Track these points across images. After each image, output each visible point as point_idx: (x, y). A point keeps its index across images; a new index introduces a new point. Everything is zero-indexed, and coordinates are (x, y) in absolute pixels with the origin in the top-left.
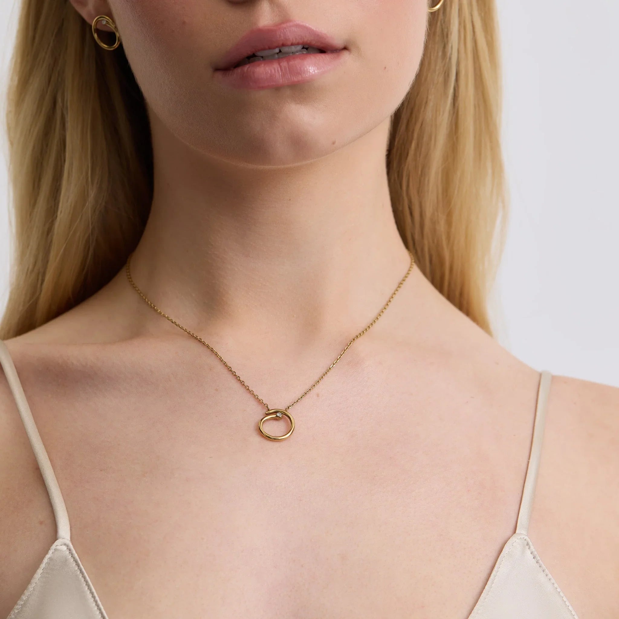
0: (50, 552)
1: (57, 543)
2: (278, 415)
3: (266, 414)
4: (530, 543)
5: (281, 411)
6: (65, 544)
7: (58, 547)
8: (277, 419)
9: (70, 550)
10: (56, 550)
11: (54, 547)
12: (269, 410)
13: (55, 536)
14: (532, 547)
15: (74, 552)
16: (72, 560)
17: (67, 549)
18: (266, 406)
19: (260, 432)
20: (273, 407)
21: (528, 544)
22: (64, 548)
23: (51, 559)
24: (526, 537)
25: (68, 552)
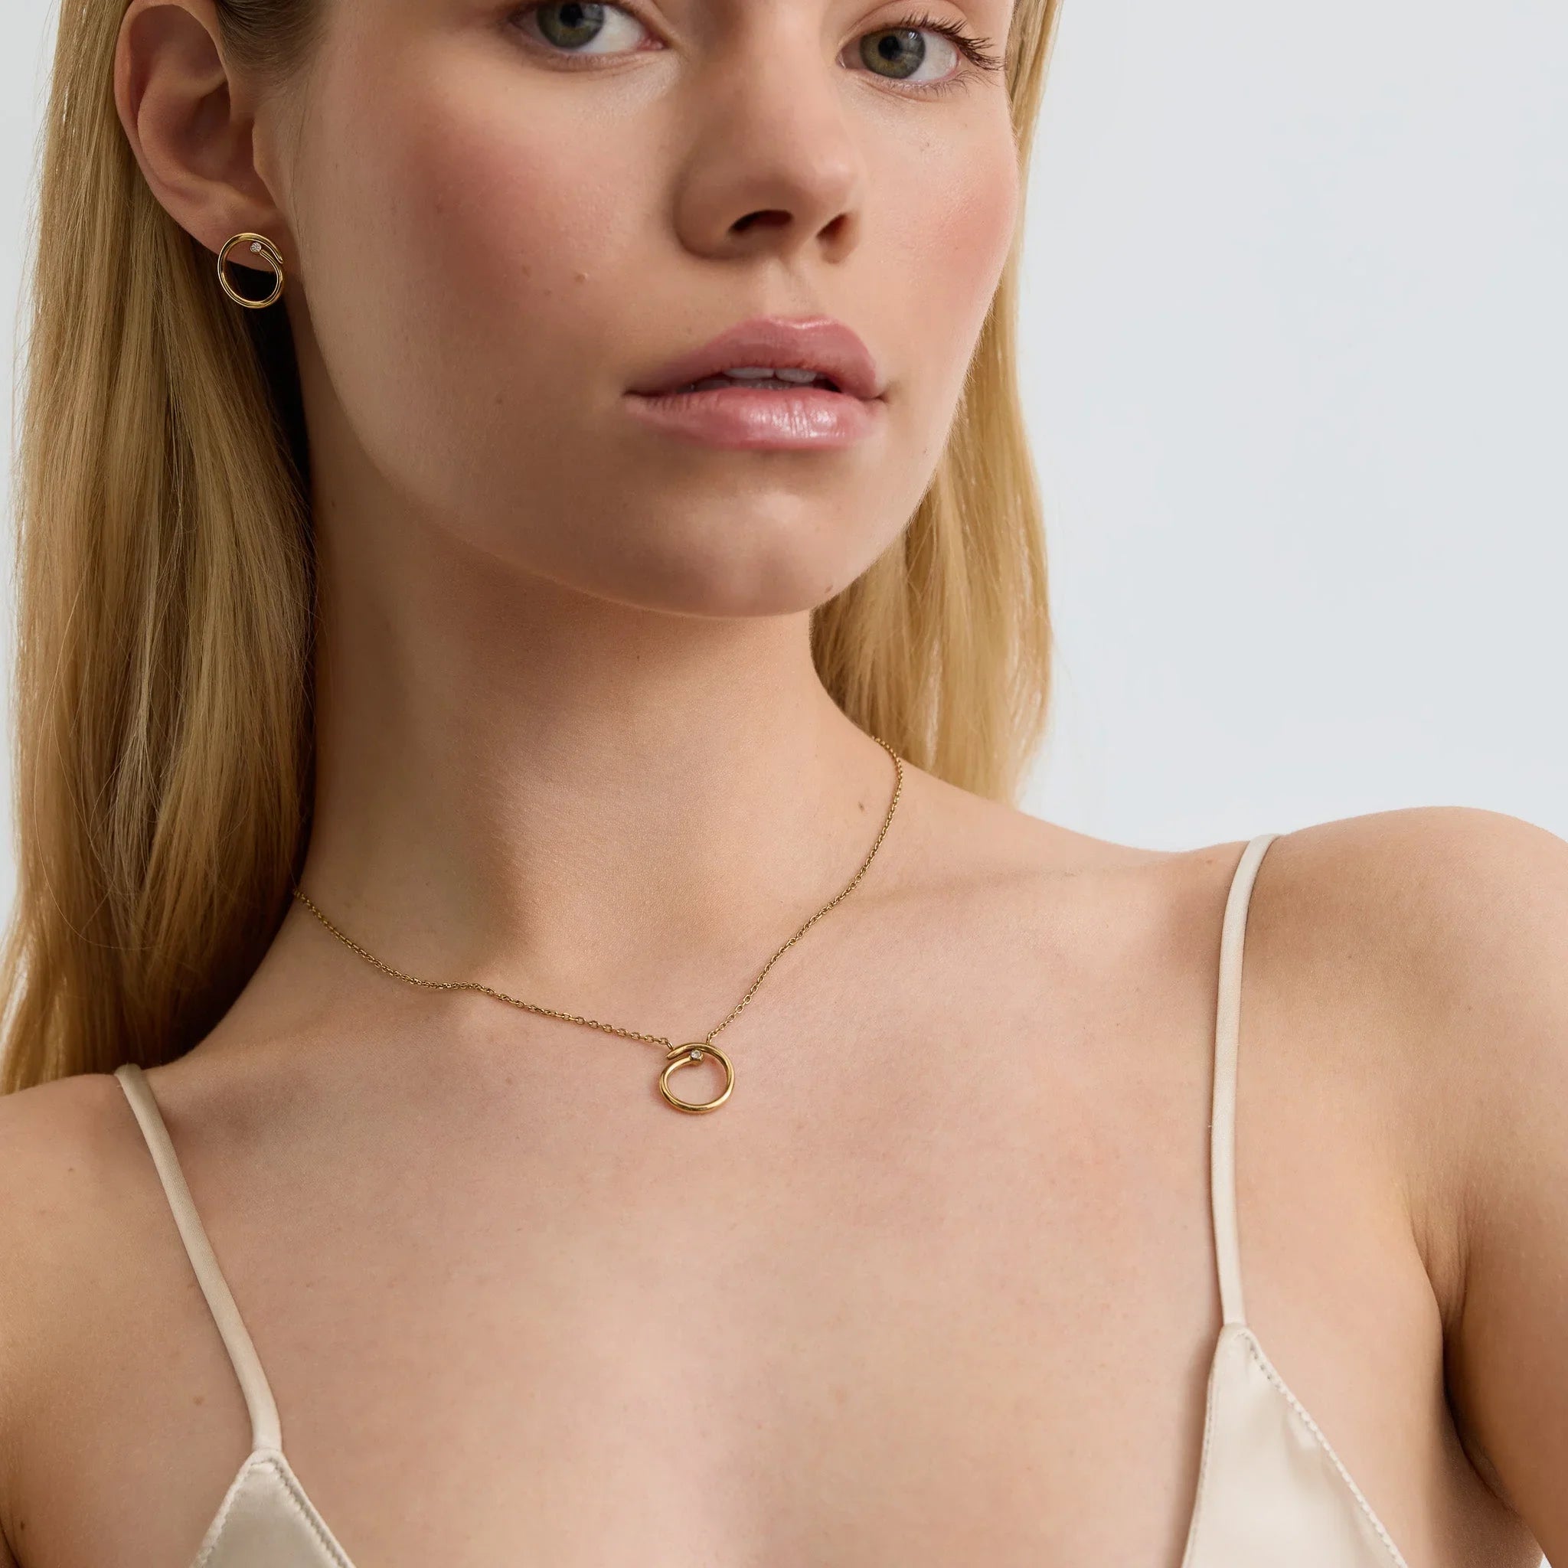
0: (241, 1478)
1: (254, 1457)
2: (694, 1055)
3: (669, 1059)
4: (1258, 1346)
5: (698, 1047)
6: (271, 1460)
7: (256, 1467)
8: (693, 1064)
9: (282, 1471)
10: (251, 1473)
11: (247, 1466)
12: (672, 1049)
13: (247, 1445)
14: (1261, 1355)
15: (291, 1474)
16: (287, 1492)
17: (276, 1468)
18: (663, 1041)
19: (666, 1100)
20: (679, 1039)
21: (1252, 1348)
22: (270, 1468)
23: (243, 1494)
24: (1248, 1333)
25: (277, 1476)
